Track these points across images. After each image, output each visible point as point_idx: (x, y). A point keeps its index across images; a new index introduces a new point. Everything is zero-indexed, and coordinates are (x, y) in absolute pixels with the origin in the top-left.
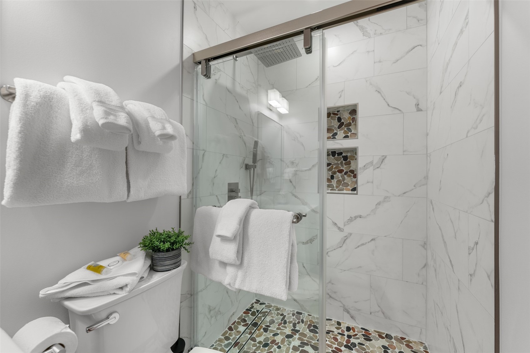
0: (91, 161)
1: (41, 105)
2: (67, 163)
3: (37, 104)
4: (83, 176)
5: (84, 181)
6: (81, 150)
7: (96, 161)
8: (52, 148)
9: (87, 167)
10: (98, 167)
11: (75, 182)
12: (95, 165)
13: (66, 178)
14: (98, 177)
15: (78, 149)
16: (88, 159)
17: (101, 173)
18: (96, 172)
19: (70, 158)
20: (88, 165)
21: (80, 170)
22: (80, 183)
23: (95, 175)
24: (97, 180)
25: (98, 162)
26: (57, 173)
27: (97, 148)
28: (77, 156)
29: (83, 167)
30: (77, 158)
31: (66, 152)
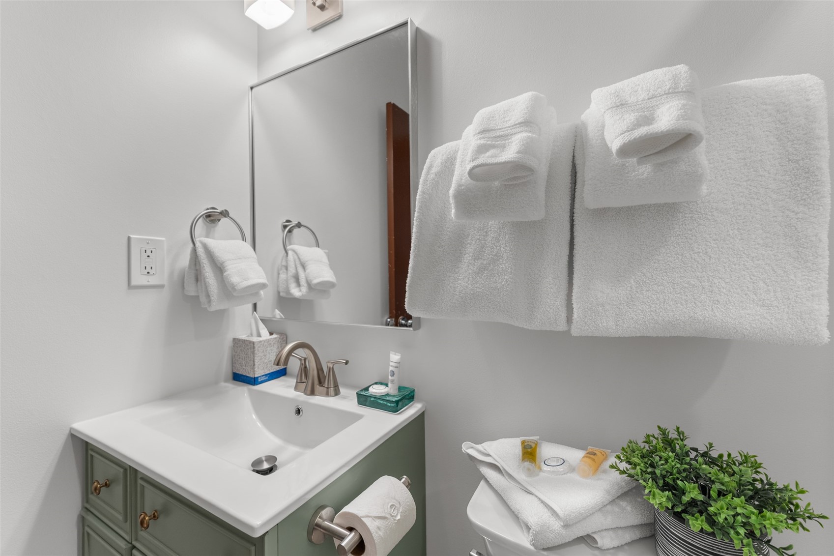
0: (498, 248)
1: (440, 175)
2: (465, 255)
3: (436, 175)
4: (482, 275)
5: (483, 284)
6: (485, 230)
7: (506, 246)
8: (448, 233)
9: (489, 259)
10: (508, 257)
11: (470, 286)
12: (503, 255)
13: (461, 280)
14: (506, 277)
15: (480, 230)
16: (494, 244)
17: (511, 268)
18: (503, 267)
19: (468, 245)
20: (491, 256)
21: (479, 265)
22: (476, 287)
23: (501, 273)
24: (503, 283)
25: (508, 249)
26: (451, 272)
27: (509, 223)
28: (478, 241)
29: (484, 260)
30: (478, 245)
31: (465, 237)
